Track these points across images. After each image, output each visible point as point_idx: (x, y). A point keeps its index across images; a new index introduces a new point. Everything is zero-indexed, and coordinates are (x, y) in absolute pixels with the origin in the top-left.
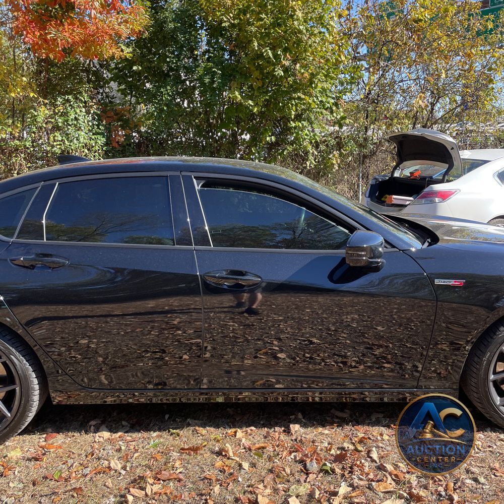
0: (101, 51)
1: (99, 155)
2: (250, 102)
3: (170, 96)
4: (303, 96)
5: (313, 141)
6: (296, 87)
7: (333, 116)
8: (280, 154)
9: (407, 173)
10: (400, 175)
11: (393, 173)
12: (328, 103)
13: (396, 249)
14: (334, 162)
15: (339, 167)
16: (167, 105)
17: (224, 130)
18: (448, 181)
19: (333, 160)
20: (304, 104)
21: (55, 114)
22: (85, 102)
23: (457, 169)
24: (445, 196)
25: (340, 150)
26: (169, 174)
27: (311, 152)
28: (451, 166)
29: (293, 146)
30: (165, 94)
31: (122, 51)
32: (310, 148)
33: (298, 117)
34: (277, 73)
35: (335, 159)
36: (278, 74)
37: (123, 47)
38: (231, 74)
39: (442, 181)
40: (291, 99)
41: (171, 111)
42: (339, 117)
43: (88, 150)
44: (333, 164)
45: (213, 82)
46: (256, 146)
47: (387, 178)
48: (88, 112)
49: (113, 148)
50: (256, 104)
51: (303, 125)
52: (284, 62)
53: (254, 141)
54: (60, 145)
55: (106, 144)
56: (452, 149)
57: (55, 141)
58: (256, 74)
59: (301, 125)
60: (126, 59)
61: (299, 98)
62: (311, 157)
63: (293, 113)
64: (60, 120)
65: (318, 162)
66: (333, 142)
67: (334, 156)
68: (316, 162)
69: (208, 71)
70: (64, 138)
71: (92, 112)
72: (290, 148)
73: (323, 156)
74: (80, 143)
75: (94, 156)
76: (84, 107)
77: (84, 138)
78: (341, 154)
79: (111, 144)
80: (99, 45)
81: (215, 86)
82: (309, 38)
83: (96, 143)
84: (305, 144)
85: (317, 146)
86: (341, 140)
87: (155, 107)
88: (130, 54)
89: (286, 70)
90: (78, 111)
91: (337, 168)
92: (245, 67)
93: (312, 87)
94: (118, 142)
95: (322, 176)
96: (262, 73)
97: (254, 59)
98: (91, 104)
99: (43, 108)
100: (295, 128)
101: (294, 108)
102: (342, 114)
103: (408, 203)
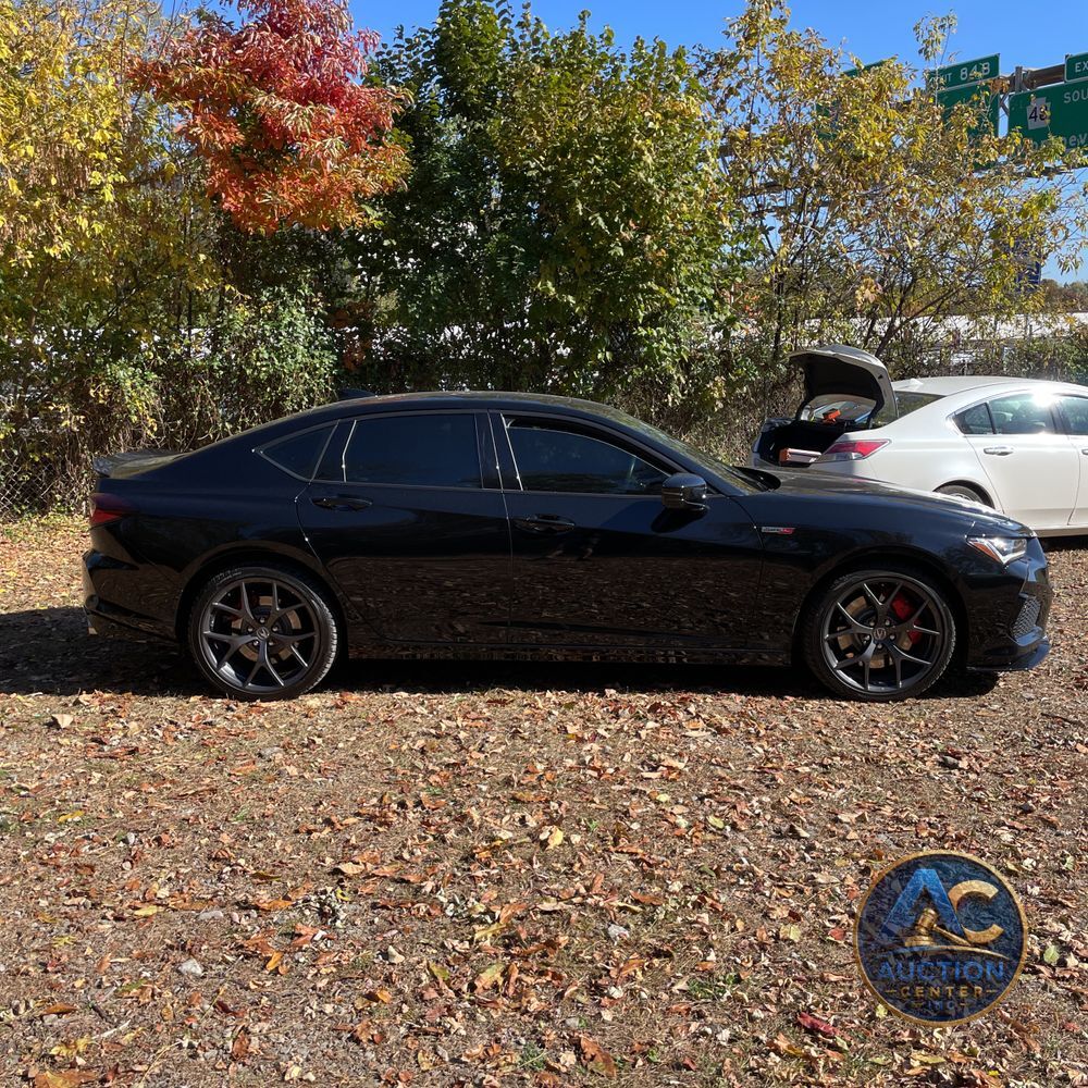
0: (335, 218)
1: (327, 383)
2: (571, 298)
3: (441, 287)
4: (656, 288)
5: (677, 360)
6: (646, 272)
7: (713, 318)
8: (620, 382)
9: (819, 413)
10: (810, 417)
11: (799, 414)
12: (704, 295)
13: (721, 495)
14: (716, 395)
15: (726, 404)
16: (436, 303)
17: (526, 341)
18: (875, 427)
19: (714, 392)
20: (657, 300)
21: (260, 316)
22: (306, 298)
23: (889, 409)
24: (866, 449)
25: (726, 376)
26: (474, 411)
27: (676, 378)
28: (880, 404)
29: (643, 368)
30: (433, 285)
31: (367, 216)
32: (673, 371)
33: (652, 320)
34: (612, 252)
35: (717, 389)
36: (615, 253)
37: (369, 211)
38: (541, 253)
39: (865, 427)
40: (637, 290)
41: (442, 312)
42: (723, 318)
43: (309, 373)
44: (713, 398)
45: (512, 266)
46: (580, 367)
47: (789, 422)
48: (310, 314)
49: (348, 372)
50: (580, 301)
51: (658, 332)
52: (624, 234)
53: (577, 360)
54: (267, 366)
55: (336, 365)
56: (881, 377)
57: (258, 359)
58: (581, 252)
59: (655, 334)
60: (373, 229)
61: (650, 290)
62: (675, 387)
63: (642, 315)
64: (267, 327)
65: (689, 394)
66: (716, 361)
67: (715, 384)
68: (683, 395)
69: (504, 249)
70: (272, 355)
71: (316, 313)
72: (637, 372)
73: (697, 384)
74: (296, 362)
75: (318, 384)
76: (303, 305)
77: (303, 356)
78: (728, 383)
79: (344, 364)
80: (332, 209)
81: (514, 272)
82: (667, 195)
83: (321, 363)
84: (664, 364)
85: (685, 367)
86: (730, 356)
87: (418, 306)
88: (380, 222)
89: (629, 247)
90: (295, 311)
91: (721, 405)
92: (563, 241)
93: (672, 272)
94: (354, 362)
95: (696, 419)
96: (591, 250)
97: (578, 228)
98: (314, 300)
99: (241, 308)
100: (647, 337)
101: (642, 306)
102: (729, 314)
103: (813, 460)
